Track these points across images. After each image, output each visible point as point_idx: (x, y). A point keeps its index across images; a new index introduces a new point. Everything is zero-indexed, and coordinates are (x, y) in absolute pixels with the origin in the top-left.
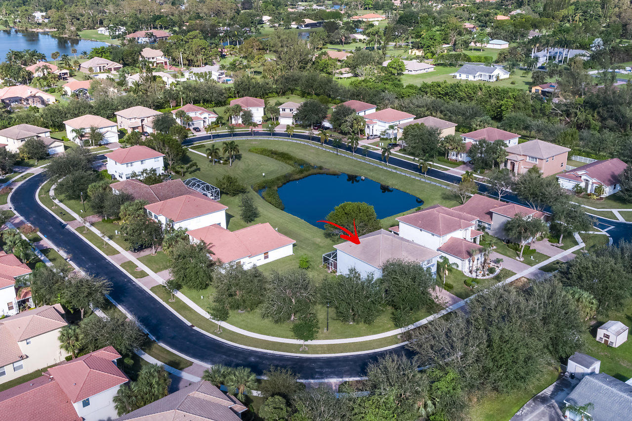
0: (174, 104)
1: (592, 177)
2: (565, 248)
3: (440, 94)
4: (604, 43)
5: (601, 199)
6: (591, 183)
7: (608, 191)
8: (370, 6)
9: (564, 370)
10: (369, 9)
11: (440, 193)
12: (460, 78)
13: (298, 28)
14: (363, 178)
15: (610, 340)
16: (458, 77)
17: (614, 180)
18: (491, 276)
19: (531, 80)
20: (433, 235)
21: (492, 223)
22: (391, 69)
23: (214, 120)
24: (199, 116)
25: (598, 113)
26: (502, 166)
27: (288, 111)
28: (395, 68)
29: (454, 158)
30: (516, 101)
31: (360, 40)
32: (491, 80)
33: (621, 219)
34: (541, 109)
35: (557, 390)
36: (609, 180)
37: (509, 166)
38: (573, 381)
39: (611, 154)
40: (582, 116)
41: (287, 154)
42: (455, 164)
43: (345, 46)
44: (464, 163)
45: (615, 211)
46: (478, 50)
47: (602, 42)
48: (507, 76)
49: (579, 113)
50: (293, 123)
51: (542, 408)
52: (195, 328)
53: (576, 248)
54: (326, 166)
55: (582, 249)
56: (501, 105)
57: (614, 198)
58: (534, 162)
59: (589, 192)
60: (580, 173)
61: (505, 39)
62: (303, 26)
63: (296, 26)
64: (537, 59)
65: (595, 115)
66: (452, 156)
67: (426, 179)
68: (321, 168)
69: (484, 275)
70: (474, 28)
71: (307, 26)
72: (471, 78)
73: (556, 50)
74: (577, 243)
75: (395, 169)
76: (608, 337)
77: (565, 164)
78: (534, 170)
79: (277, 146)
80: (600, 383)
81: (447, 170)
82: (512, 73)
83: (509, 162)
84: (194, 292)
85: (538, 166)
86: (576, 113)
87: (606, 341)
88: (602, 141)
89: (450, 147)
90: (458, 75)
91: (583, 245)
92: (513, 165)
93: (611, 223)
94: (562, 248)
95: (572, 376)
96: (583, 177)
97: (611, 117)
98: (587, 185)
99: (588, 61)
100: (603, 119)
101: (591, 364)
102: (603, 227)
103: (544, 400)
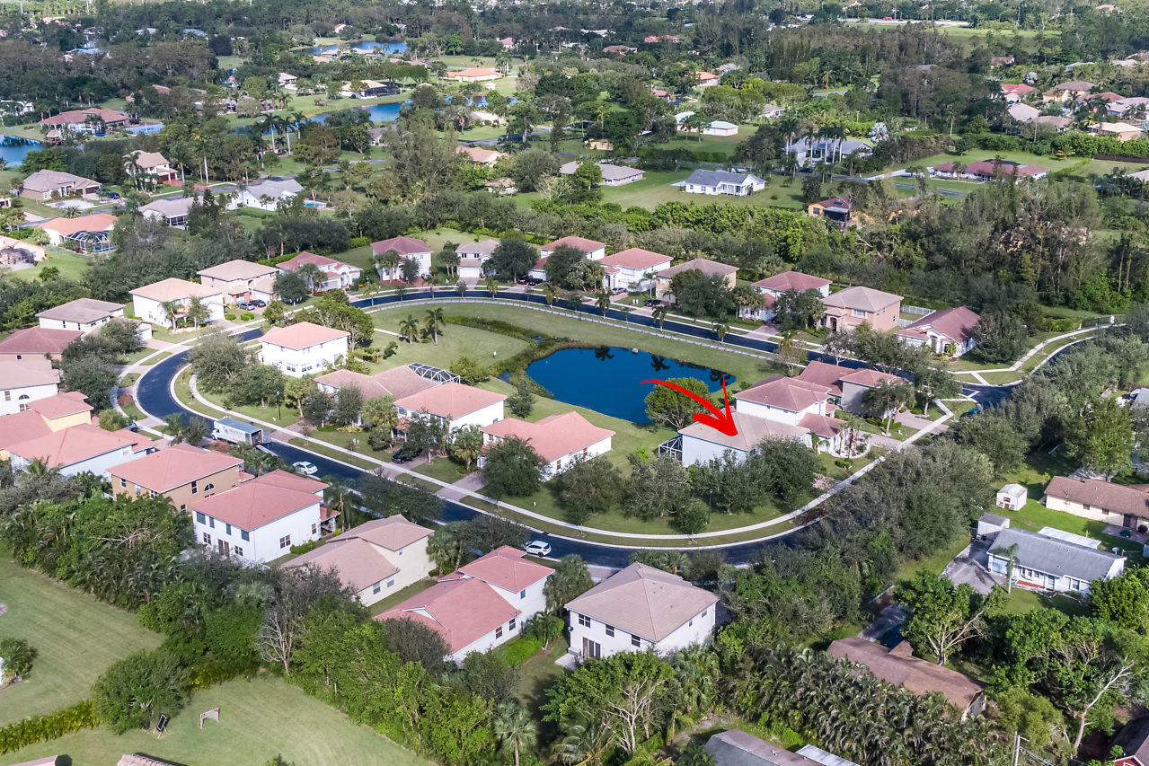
0: (273, 254)
1: (941, 332)
2: (932, 419)
3: (688, 221)
4: (889, 130)
5: (954, 359)
6: (939, 340)
7: (960, 349)
8: (459, 49)
9: (974, 533)
10: (457, 53)
11: (752, 364)
12: (691, 191)
13: (353, 97)
14: (636, 350)
15: (1010, 504)
16: (688, 190)
17: (967, 335)
18: (862, 454)
19: (801, 193)
20: (786, 411)
21: (843, 395)
22: (582, 179)
23: (357, 276)
24: (335, 271)
25: (922, 245)
26: (819, 325)
27: (471, 257)
28: (588, 178)
29: (748, 316)
30: (807, 230)
31: (487, 123)
32: (740, 194)
33: (985, 383)
34: (843, 242)
35: (973, 551)
36: (961, 336)
37: (829, 324)
38: (987, 543)
39: (951, 301)
40: (901, 250)
41: (504, 323)
42: (753, 324)
43: (465, 132)
44: (764, 323)
45: (975, 373)
46: (693, 138)
47: (885, 129)
48: (762, 186)
49: (895, 246)
50: (481, 275)
51: (965, 566)
52: (550, 535)
53: (944, 418)
54: (573, 337)
55: (952, 418)
56: (787, 237)
57: (969, 357)
58: (862, 316)
59: (937, 352)
60: (923, 328)
61: (730, 119)
62: (363, 93)
63: (350, 94)
64: (793, 154)
65: (919, 249)
66: (745, 314)
67: (723, 347)
68: (566, 340)
69: (854, 455)
70: (666, 96)
71: (369, 92)
72: (709, 190)
73: (822, 140)
74: (944, 413)
75: (675, 335)
76: (1008, 500)
77: (897, 318)
78: (864, 327)
79: (480, 312)
80: (1017, 533)
81: (745, 333)
82: (768, 181)
83: (829, 318)
84: (520, 500)
85: (868, 321)
86: (891, 245)
87: (1007, 506)
88: (939, 285)
89: (745, 302)
90: (688, 186)
91: (951, 414)
92: (834, 322)
93: (975, 388)
94: (928, 419)
95: (984, 538)
96: (930, 333)
97: (939, 250)
98: (934, 343)
99: (870, 159)
100: (929, 254)
101: (1002, 521)
102: (967, 393)
103: (964, 560)
